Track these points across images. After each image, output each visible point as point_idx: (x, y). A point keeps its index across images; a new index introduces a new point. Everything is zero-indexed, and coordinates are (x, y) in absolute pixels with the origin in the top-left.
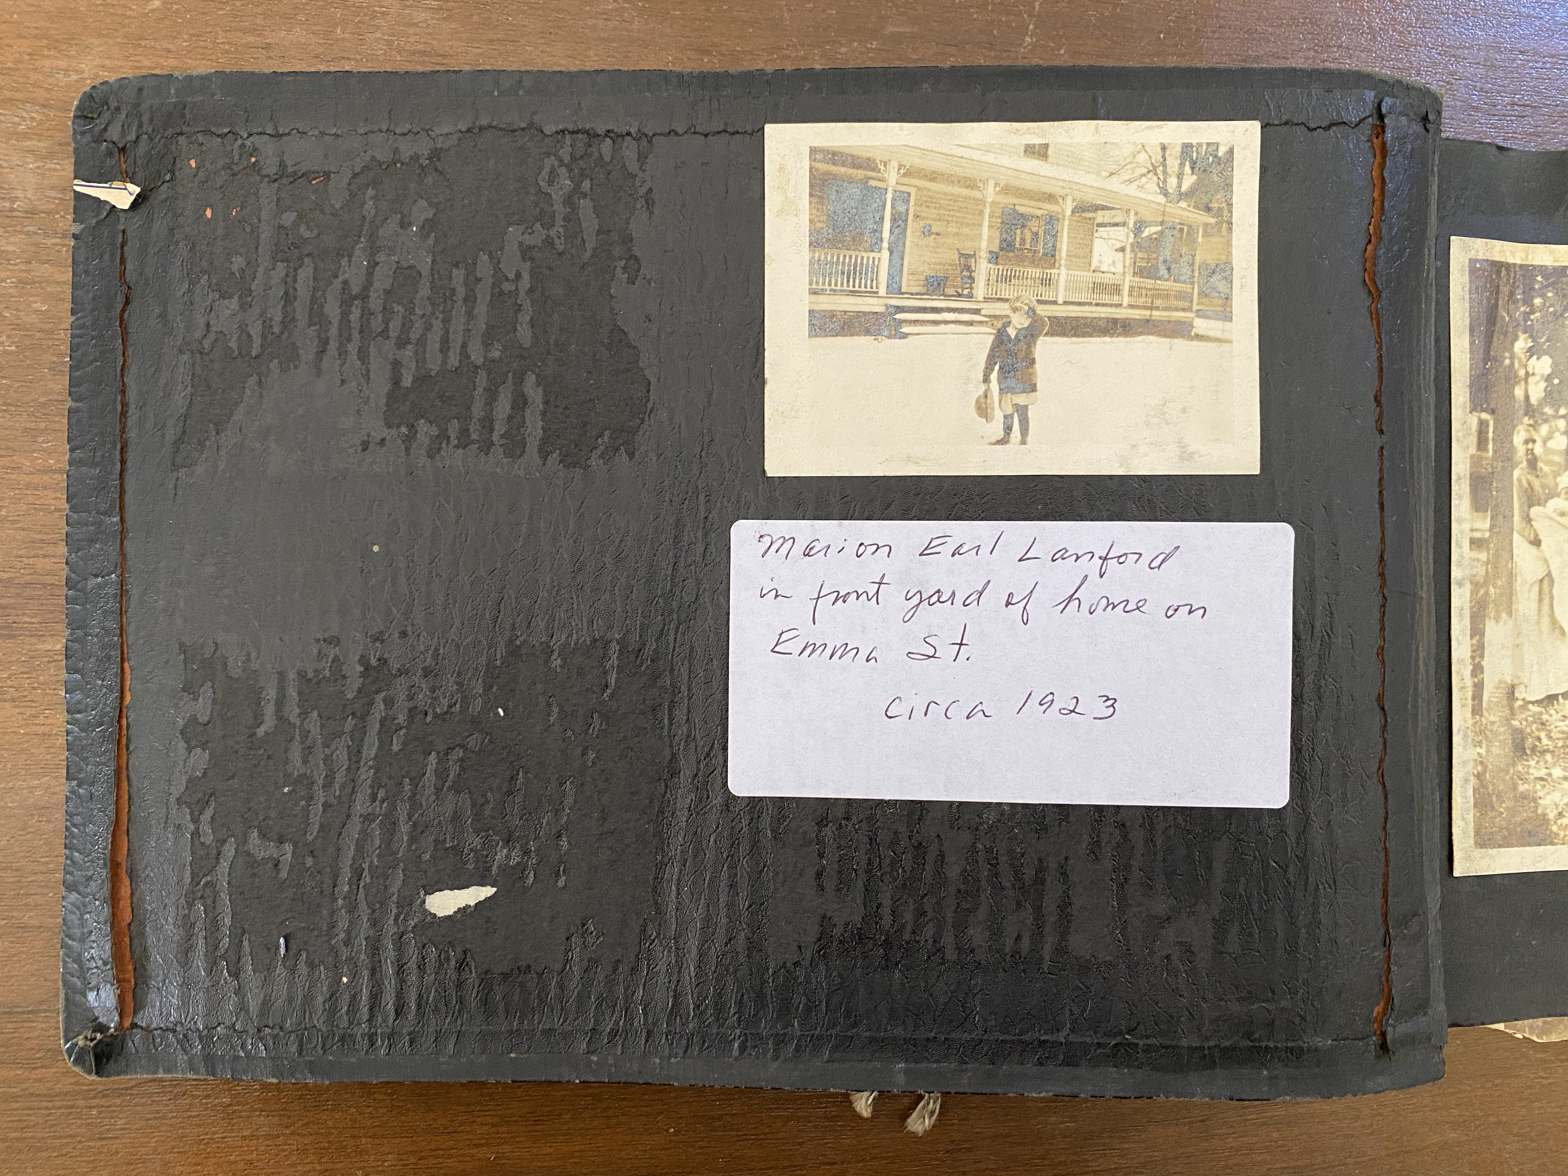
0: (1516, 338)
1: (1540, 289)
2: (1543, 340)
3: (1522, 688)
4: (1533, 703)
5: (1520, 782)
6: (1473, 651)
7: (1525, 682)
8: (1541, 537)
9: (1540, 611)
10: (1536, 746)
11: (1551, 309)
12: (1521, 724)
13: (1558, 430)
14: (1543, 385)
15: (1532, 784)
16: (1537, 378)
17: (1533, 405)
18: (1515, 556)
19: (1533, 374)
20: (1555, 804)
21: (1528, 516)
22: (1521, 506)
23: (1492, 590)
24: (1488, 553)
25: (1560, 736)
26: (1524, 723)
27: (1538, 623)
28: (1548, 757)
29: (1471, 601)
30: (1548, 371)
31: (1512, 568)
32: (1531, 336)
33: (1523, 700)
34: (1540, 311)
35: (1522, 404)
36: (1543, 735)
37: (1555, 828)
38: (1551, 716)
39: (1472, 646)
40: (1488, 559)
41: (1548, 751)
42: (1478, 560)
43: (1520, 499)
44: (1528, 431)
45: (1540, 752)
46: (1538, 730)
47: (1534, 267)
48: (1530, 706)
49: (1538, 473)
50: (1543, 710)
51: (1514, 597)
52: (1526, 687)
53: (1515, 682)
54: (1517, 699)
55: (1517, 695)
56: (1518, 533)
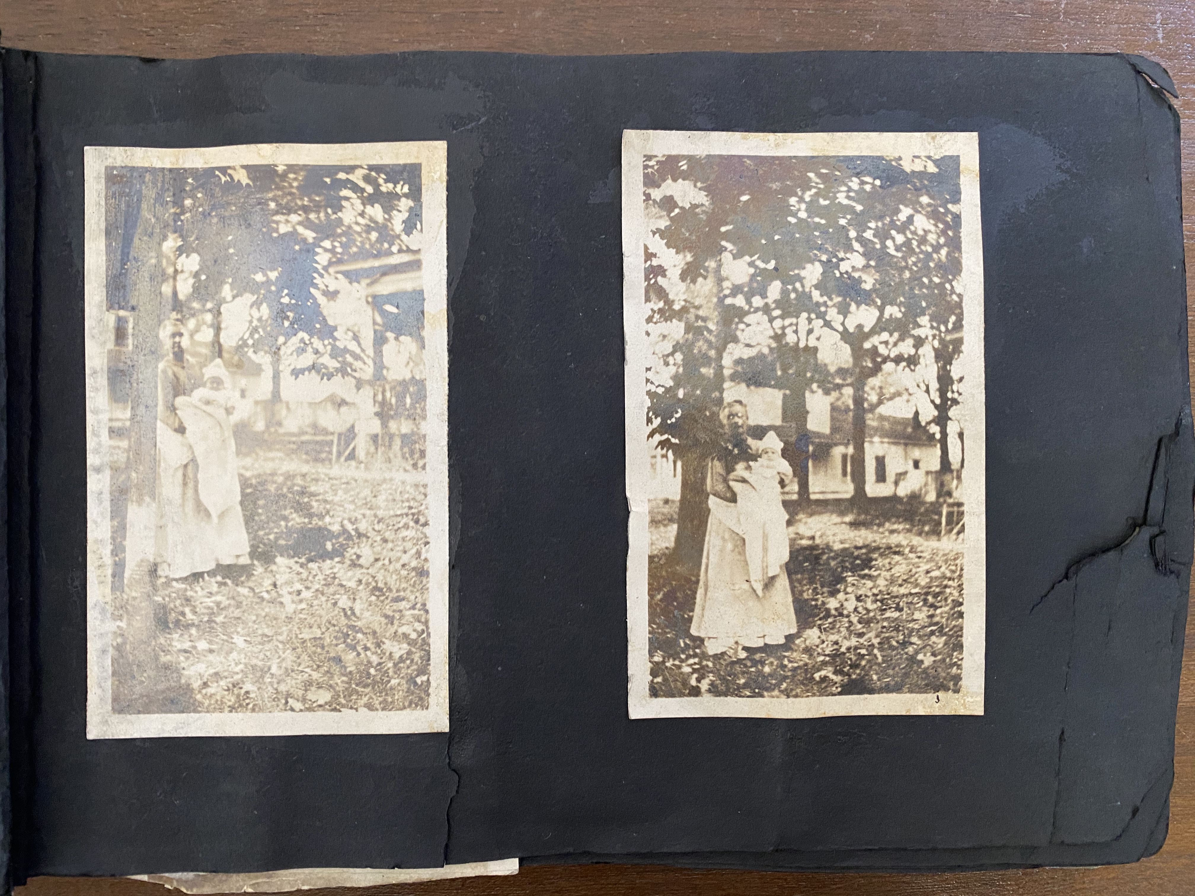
0: (165, 238)
1: (191, 191)
2: (192, 239)
3: (165, 566)
4: (176, 580)
5: (162, 654)
6: (113, 532)
7: (169, 561)
8: (186, 425)
9: (184, 494)
10: (180, 620)
11: (201, 209)
12: (164, 599)
13: (204, 323)
14: (191, 281)
15: (175, 656)
16: (186, 275)
17: (181, 301)
18: (158, 444)
19: (182, 271)
20: (200, 674)
21: (173, 405)
22: (166, 396)
23: (134, 475)
24: (130, 441)
25: (206, 611)
26: (167, 599)
27: (183, 505)
28: (193, 631)
29: (111, 486)
30: (196, 268)
31: (155, 455)
32: (181, 236)
33: (166, 577)
34: (191, 211)
35: (170, 300)
36: (187, 610)
37: (199, 697)
38: (196, 592)
39: (112, 527)
40: (130, 447)
41: (193, 625)
42: (119, 447)
43: (164, 388)
44: (175, 325)
45: (183, 626)
46: (182, 605)
47: (185, 170)
48: (174, 584)
49: (185, 365)
50: (188, 588)
51: (157, 482)
52: (169, 565)
53: (159, 560)
54: (160, 577)
55: (160, 572)
56: (162, 421)
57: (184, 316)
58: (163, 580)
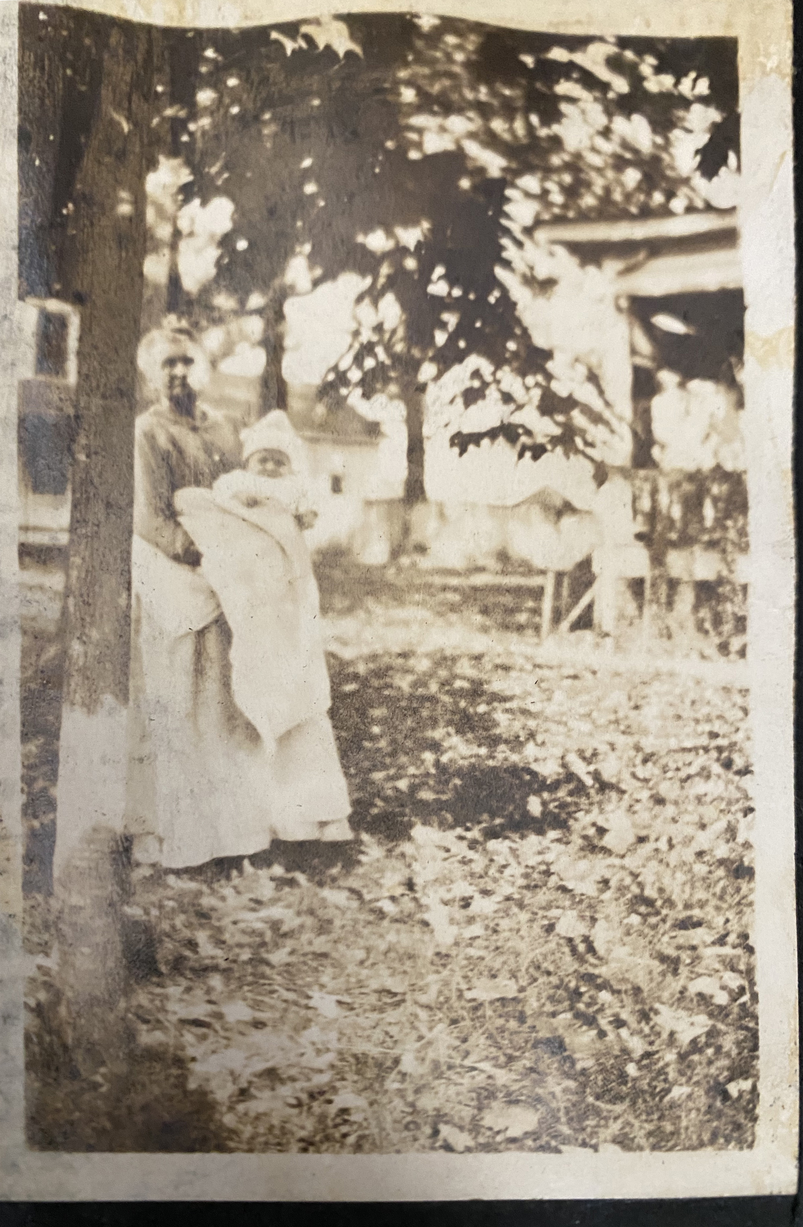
0: (152, 164)
1: (210, 74)
2: (214, 170)
3: (151, 843)
4: (178, 873)
5: (144, 1027)
6: (28, 767)
7: (160, 831)
8: (201, 546)
9: (197, 692)
10: (185, 958)
11: (235, 110)
12: (147, 912)
13: (244, 337)
14: (214, 253)
15: (173, 1032)
16: (199, 241)
17: (188, 294)
18: (135, 585)
19: (191, 234)
20: (232, 1073)
21: (170, 505)
22: (154, 485)
23: (76, 648)
24: (68, 576)
25: (246, 939)
26: (154, 912)
27: (193, 715)
28: (216, 981)
29: (23, 668)
30: (226, 226)
31: (129, 606)
32: (189, 163)
33: (153, 865)
34: (212, 114)
35: (164, 291)
36: (202, 936)
37: (229, 1120)
38: (223, 899)
39: (26, 756)
40: (66, 587)
41: (215, 968)
42: (41, 588)
43: (150, 471)
44: (175, 341)
45: (193, 970)
46: (189, 925)
47: (199, 32)
48: (171, 880)
49: (198, 423)
50: (205, 888)
51: (132, 665)
52: (161, 840)
53: (134, 829)
54: (138, 865)
55: (138, 854)
56: (143, 537)
57: (196, 325)
58: (146, 872)
